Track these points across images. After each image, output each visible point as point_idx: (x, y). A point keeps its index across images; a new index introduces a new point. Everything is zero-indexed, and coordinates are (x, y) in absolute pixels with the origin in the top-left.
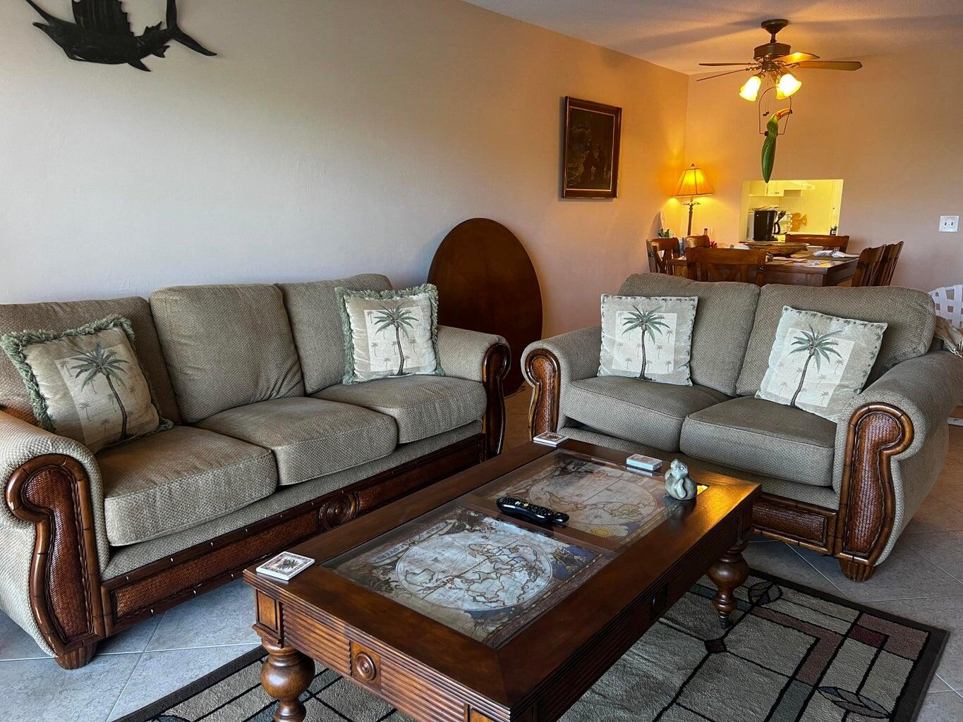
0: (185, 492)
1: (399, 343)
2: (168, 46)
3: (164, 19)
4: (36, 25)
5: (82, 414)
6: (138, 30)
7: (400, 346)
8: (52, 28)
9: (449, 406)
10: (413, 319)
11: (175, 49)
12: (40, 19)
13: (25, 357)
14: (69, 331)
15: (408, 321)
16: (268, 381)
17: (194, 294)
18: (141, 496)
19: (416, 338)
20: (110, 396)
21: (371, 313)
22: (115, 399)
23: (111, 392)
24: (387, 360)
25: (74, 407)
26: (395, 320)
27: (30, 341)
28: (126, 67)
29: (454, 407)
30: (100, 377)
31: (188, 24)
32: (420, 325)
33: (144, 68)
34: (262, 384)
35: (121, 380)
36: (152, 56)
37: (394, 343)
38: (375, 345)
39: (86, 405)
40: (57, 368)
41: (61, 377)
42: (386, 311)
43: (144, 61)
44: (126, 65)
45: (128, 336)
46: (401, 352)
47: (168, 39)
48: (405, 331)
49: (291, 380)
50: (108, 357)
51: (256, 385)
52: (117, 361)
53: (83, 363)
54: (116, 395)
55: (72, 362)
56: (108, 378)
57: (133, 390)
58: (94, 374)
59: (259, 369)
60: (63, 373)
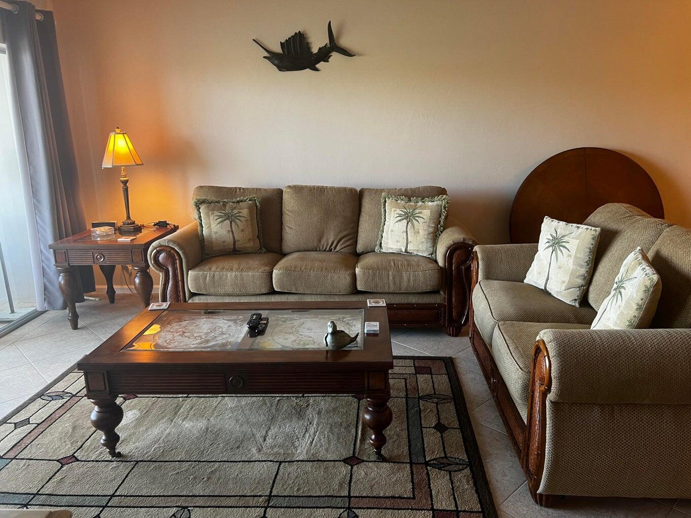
0: (221, 278)
1: (407, 232)
2: (331, 56)
3: (328, 42)
4: (264, 57)
5: (214, 236)
6: (315, 50)
7: (407, 234)
8: (272, 57)
9: (401, 276)
10: (421, 217)
11: (335, 57)
12: (266, 54)
13: (200, 208)
14: (225, 200)
15: (417, 218)
16: (327, 241)
17: (298, 190)
18: (201, 273)
19: (420, 231)
20: (229, 231)
21: (396, 210)
22: (231, 233)
23: (230, 229)
24: (398, 241)
25: (211, 232)
26: (409, 217)
27: (203, 202)
28: (308, 71)
29: (405, 279)
30: (228, 222)
31: (344, 42)
32: (426, 222)
33: (317, 70)
34: (323, 241)
35: (238, 225)
36: (322, 62)
37: (403, 232)
38: (392, 231)
39: (216, 233)
40: (209, 214)
41: (209, 219)
42: (405, 210)
43: (317, 66)
44: (308, 69)
45: (257, 206)
46: (407, 238)
47: (330, 52)
48: (413, 225)
49: (343, 243)
50: (236, 214)
51: (320, 241)
52: (239, 216)
53: (222, 214)
54: (232, 231)
55: (217, 213)
56: (231, 223)
57: (243, 231)
58: (225, 220)
59: (323, 233)
60: (212, 218)
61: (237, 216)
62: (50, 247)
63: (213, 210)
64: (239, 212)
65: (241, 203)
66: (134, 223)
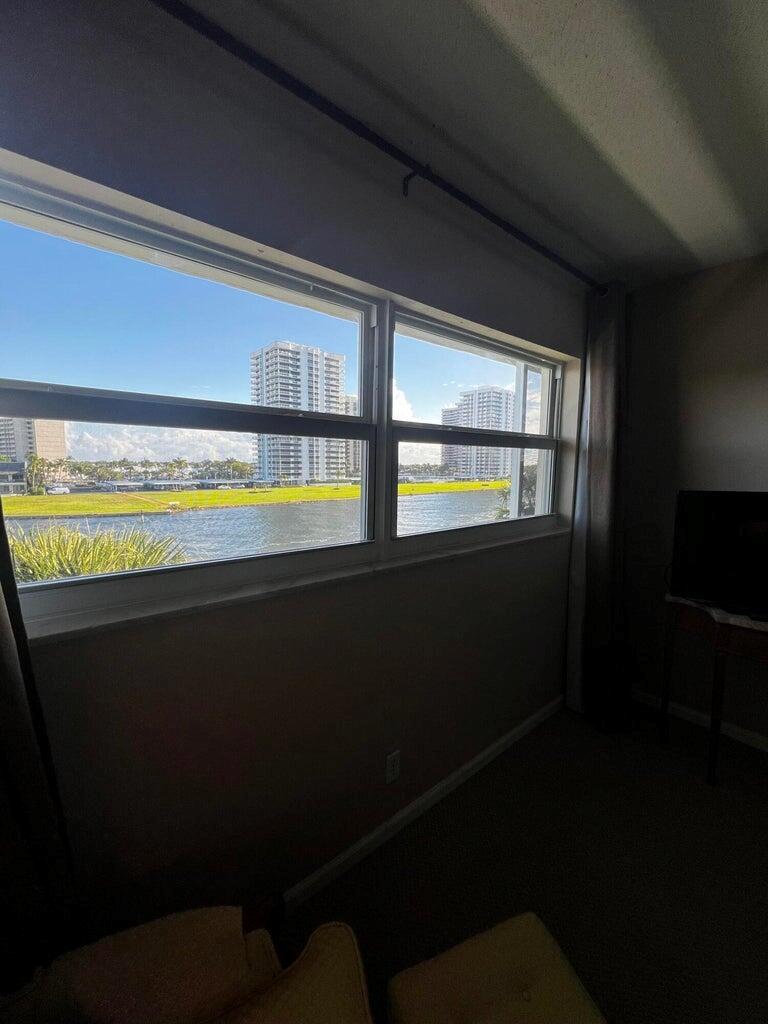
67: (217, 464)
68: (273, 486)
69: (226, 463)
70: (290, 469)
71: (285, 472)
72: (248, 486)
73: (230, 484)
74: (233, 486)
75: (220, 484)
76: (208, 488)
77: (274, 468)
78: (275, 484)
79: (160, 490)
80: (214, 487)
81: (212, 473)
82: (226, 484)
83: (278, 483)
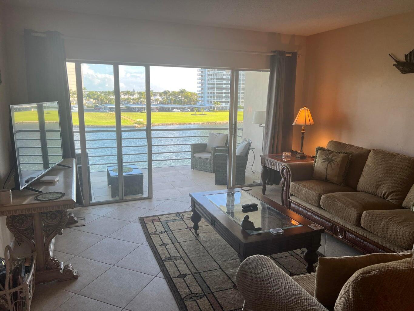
4: (394, 65)
8: (399, 65)
13: (318, 152)
16: (382, 191)
17: (378, 152)
22: (326, 169)
23: (326, 167)
27: (321, 149)
30: (327, 163)
34: (379, 190)
35: (331, 166)
39: (319, 167)
49: (393, 196)
50: (333, 159)
51: (377, 189)
52: (335, 161)
53: (326, 158)
54: (327, 169)
55: (324, 157)
56: (328, 164)
57: (333, 169)
58: (326, 161)
59: (381, 184)
60: (320, 158)
61: (334, 161)
62: (261, 156)
63: (323, 154)
64: (335, 159)
65: (340, 154)
66: (303, 154)
67: (174, 94)
68: (209, 111)
69: (179, 93)
70: (222, 97)
71: (219, 100)
72: (192, 110)
73: (180, 108)
74: (182, 110)
75: (174, 108)
76: (166, 111)
77: (211, 97)
78: (211, 109)
79: (135, 111)
80: (169, 110)
81: (170, 100)
82: (177, 108)
83: (214, 108)
